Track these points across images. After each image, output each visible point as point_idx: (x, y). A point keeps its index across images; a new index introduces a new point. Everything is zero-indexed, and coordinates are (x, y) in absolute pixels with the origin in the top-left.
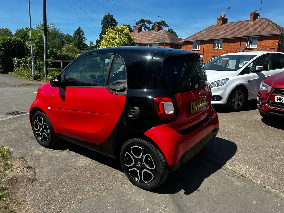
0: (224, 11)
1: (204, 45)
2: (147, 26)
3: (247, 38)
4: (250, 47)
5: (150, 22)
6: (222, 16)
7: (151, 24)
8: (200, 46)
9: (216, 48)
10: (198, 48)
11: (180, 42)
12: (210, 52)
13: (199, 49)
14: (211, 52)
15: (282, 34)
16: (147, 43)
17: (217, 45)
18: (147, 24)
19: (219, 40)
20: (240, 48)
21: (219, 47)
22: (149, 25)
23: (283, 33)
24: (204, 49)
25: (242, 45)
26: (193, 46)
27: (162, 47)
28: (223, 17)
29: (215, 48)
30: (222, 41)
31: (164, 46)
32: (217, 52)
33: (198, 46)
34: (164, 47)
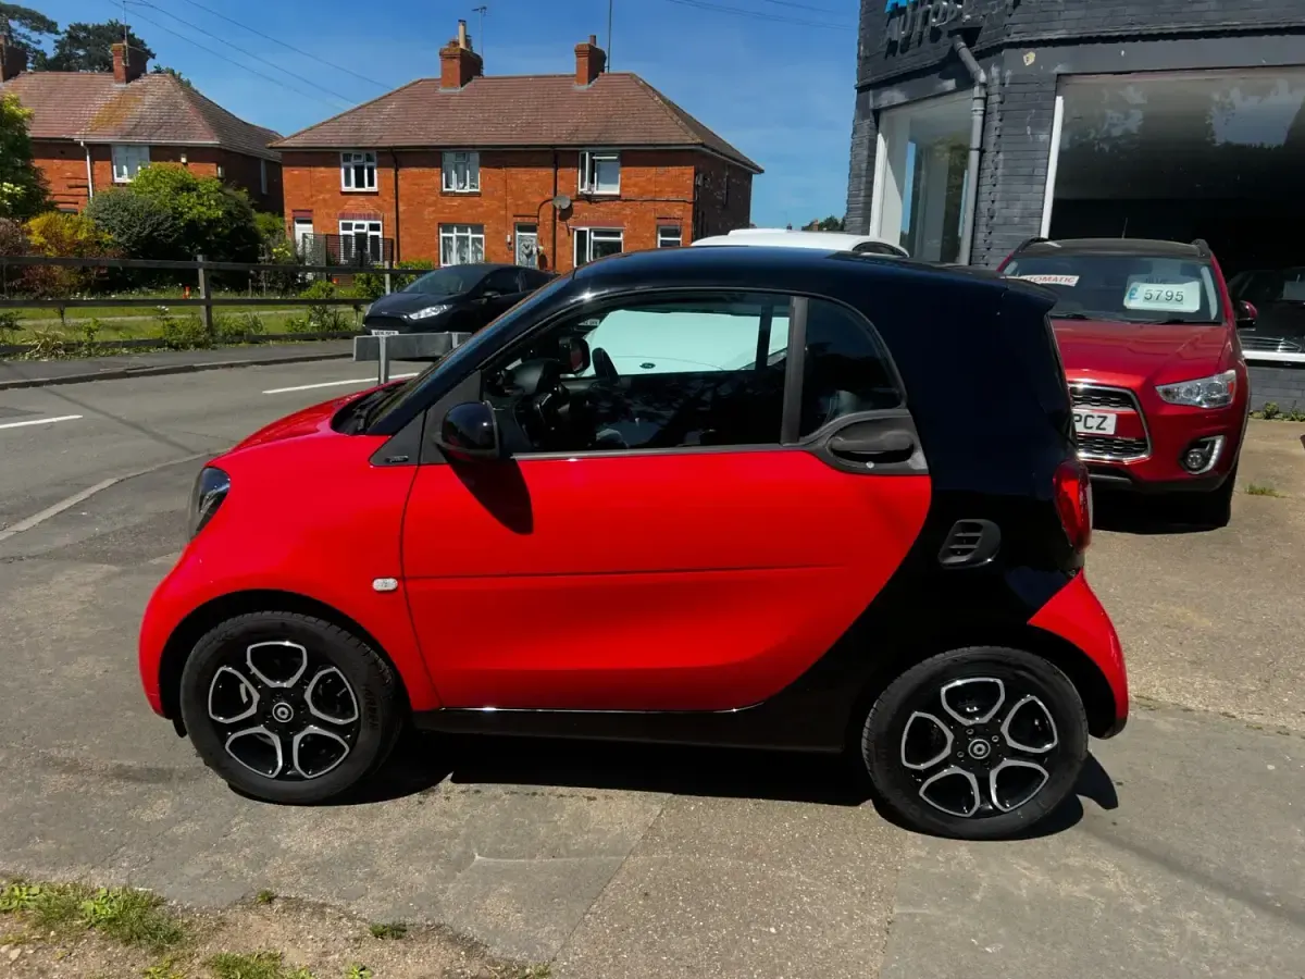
0: (463, 22)
1: (397, 170)
2: (24, 41)
3: (578, 152)
4: (596, 192)
5: (44, 24)
6: (456, 43)
7: (49, 31)
8: (375, 171)
9: (453, 188)
10: (371, 183)
11: (271, 148)
12: (430, 206)
13: (375, 189)
14: (434, 204)
15: (703, 145)
16: (76, 138)
17: (456, 172)
18: (24, 30)
19: (462, 150)
20: (555, 195)
21: (465, 185)
22: (35, 36)
23: (706, 143)
24: (401, 192)
25: (562, 178)
26: (343, 170)
27: (171, 164)
28: (462, 46)
29: (447, 186)
30: (475, 157)
31: (184, 160)
32: (460, 204)
33: (366, 171)
34: (185, 164)
